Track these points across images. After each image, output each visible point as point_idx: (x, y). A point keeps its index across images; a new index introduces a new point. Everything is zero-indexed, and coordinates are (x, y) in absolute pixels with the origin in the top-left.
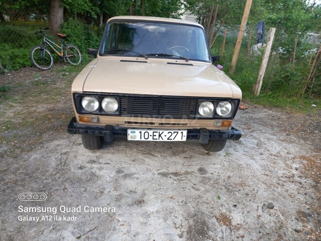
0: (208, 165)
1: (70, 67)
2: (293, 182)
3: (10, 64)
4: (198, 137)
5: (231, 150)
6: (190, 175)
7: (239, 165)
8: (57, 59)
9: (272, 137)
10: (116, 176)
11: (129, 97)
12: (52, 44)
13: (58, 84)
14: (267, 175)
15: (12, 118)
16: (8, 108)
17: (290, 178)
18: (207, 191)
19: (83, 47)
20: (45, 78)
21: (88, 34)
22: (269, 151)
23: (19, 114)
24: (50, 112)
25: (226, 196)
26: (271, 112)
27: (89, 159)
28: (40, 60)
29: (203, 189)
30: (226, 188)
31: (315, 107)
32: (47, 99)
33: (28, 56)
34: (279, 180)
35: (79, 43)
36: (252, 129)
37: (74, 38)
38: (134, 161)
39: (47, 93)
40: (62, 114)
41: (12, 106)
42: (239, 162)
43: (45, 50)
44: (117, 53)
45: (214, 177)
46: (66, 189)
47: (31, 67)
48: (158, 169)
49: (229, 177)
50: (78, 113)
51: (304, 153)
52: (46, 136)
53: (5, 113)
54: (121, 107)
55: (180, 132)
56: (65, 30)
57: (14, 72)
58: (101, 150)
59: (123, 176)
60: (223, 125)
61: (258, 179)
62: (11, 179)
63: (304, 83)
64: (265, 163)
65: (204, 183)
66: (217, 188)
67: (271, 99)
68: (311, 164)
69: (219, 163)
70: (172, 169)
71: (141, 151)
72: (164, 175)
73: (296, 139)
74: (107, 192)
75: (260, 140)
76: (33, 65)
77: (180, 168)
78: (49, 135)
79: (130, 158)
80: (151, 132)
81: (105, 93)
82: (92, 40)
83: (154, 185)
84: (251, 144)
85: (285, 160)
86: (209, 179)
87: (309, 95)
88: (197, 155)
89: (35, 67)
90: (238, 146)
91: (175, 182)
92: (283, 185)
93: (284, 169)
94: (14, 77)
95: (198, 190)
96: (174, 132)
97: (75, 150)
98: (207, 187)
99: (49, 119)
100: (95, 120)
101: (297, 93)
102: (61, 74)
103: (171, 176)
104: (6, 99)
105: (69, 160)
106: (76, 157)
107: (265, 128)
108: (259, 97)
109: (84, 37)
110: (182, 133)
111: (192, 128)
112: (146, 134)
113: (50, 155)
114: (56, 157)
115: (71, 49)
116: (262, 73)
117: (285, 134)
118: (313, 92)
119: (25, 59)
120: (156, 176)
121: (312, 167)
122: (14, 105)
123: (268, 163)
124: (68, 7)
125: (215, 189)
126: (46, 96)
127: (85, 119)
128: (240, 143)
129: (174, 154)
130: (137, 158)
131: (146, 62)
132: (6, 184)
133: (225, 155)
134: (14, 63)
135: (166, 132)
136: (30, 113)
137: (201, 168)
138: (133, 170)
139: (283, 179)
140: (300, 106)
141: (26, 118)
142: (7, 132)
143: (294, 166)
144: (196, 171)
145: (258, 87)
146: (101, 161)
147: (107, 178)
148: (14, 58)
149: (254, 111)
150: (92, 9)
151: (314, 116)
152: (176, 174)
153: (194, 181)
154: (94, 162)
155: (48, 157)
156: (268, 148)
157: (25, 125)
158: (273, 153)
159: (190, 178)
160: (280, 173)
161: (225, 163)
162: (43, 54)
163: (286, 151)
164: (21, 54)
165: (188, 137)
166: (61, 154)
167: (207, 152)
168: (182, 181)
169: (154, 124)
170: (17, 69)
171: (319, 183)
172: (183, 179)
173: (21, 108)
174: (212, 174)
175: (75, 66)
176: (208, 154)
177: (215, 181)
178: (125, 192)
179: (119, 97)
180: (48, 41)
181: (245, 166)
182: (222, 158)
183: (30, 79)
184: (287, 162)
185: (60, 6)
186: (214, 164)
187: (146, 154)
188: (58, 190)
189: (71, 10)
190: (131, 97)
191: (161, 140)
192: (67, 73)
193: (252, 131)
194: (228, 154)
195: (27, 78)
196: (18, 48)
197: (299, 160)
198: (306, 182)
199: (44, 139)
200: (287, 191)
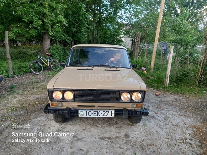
0: (131, 132)
1: (52, 72)
2: (185, 143)
3: (18, 71)
4: (122, 114)
5: (147, 122)
6: (118, 139)
7: (151, 132)
8: (46, 68)
9: (174, 113)
10: (72, 139)
11: (79, 91)
12: (43, 59)
13: (44, 82)
14: (169, 139)
15: (15, 104)
16: (13, 98)
17: (184, 140)
18: (128, 149)
19: (62, 59)
20: (37, 79)
21: (65, 52)
22: (172, 122)
23: (19, 102)
24: (37, 100)
25: (140, 152)
26: (176, 97)
27: (57, 129)
28: (36, 69)
29: (125, 148)
30: (141, 147)
31: (205, 93)
32: (37, 92)
33: (29, 67)
34: (176, 142)
35: (59, 58)
36: (162, 108)
37: (56, 55)
38: (84, 130)
39: (37, 88)
40: (45, 101)
41: (16, 97)
42: (151, 130)
43: (38, 63)
44: (76, 65)
45: (134, 140)
46: (41, 148)
47: (30, 73)
48: (99, 135)
49: (144, 140)
50: (50, 101)
51: (195, 124)
52: (33, 115)
53: (12, 101)
54: (75, 97)
55: (110, 111)
56: (51, 51)
57: (20, 76)
58: (65, 123)
59: (76, 140)
60: (137, 106)
61: (163, 142)
62: (9, 142)
63: (197, 78)
64: (169, 131)
65: (127, 144)
66: (135, 147)
67: (176, 88)
68: (199, 131)
69: (138, 131)
70: (107, 135)
71: (89, 123)
72: (102, 139)
73: (190, 114)
74: (65, 150)
75: (167, 115)
76: (31, 72)
77: (113, 134)
78: (36, 114)
79: (82, 128)
80: (92, 112)
81: (66, 89)
82: (67, 55)
83: (95, 145)
84: (160, 118)
85: (181, 128)
86: (131, 141)
87: (201, 85)
88: (124, 126)
89: (32, 72)
90: (152, 119)
91: (108, 143)
92: (178, 145)
93: (181, 134)
94: (19, 79)
95: (122, 148)
96: (107, 112)
97: (49, 123)
98: (129, 146)
99: (37, 104)
100: (60, 105)
101: (193, 84)
102: (47, 76)
103: (106, 139)
104: (13, 93)
105: (45, 130)
106: (49, 128)
107: (171, 107)
108: (168, 87)
109: (62, 54)
110: (111, 112)
111: (118, 109)
112: (90, 113)
113: (34, 126)
114: (38, 128)
115: (54, 61)
116: (169, 72)
117: (183, 111)
118: (204, 83)
119: (27, 69)
120: (97, 139)
121: (199, 133)
122: (17, 96)
123: (170, 130)
124: (53, 38)
125: (134, 148)
126: (37, 90)
127: (55, 104)
128: (153, 118)
129: (110, 125)
130: (86, 128)
131: (93, 70)
132: (6, 145)
133: (143, 125)
134: (20, 71)
135: (101, 111)
136: (26, 101)
137: (126, 134)
138: (83, 136)
139: (179, 141)
140: (195, 93)
141: (23, 104)
142: (11, 113)
143: (187, 132)
144: (123, 136)
145: (167, 81)
146: (64, 130)
147: (66, 141)
148: (20, 68)
149: (165, 96)
150: (67, 39)
151: (204, 99)
152: (109, 138)
153: (120, 143)
154: (60, 130)
155: (33, 128)
156: (171, 120)
157: (22, 108)
158: (174, 124)
159: (118, 140)
160: (178, 137)
161: (142, 130)
162: (37, 65)
163: (183, 123)
164: (25, 66)
165: (115, 114)
166: (41, 126)
167: (131, 123)
168: (113, 143)
169: (95, 106)
170: (22, 75)
171: (203, 144)
172: (113, 141)
173: (21, 98)
174: (133, 138)
175: (56, 71)
176: (132, 125)
177: (134, 143)
178: (76, 150)
179: (74, 91)
180: (40, 58)
181: (155, 132)
182: (141, 127)
183: (28, 80)
184: (183, 130)
185: (49, 38)
186: (135, 131)
187: (93, 125)
188: (36, 148)
189: (55, 40)
190: (81, 91)
191: (99, 116)
192: (50, 76)
193: (162, 109)
194: (144, 125)
195: (27, 79)
196: (24, 62)
197: (191, 128)
198: (194, 143)
199: (32, 117)
200: (181, 149)
